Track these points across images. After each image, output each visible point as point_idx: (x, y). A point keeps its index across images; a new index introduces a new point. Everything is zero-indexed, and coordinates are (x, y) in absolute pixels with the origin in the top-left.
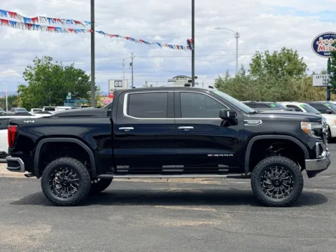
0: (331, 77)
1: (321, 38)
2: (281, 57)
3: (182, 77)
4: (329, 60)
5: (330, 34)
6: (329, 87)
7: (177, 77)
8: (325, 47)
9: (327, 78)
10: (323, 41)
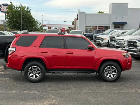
1: (2, 6)
4: (6, 15)
5: (6, 4)
6: (6, 25)
8: (4, 9)
9: (5, 21)
10: (3, 7)
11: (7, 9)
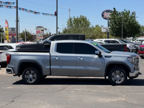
1: (105, 12)
2: (80, 19)
3: (40, 27)
7: (38, 27)
8: (107, 16)
9: (108, 29)
11: (110, 15)
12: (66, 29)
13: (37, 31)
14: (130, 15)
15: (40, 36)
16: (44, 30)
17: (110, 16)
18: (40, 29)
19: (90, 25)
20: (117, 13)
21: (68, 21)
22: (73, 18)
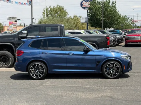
0: (89, 19)
2: (56, 9)
3: (13, 17)
6: (87, 23)
7: (11, 17)
8: (86, 5)
9: (87, 19)
10: (85, 2)
11: (89, 4)
12: (41, 20)
13: (9, 22)
14: (110, 4)
15: (13, 28)
16: (18, 21)
17: (89, 6)
18: (13, 20)
19: (68, 15)
20: (96, 2)
21: (43, 11)
22: (49, 8)
